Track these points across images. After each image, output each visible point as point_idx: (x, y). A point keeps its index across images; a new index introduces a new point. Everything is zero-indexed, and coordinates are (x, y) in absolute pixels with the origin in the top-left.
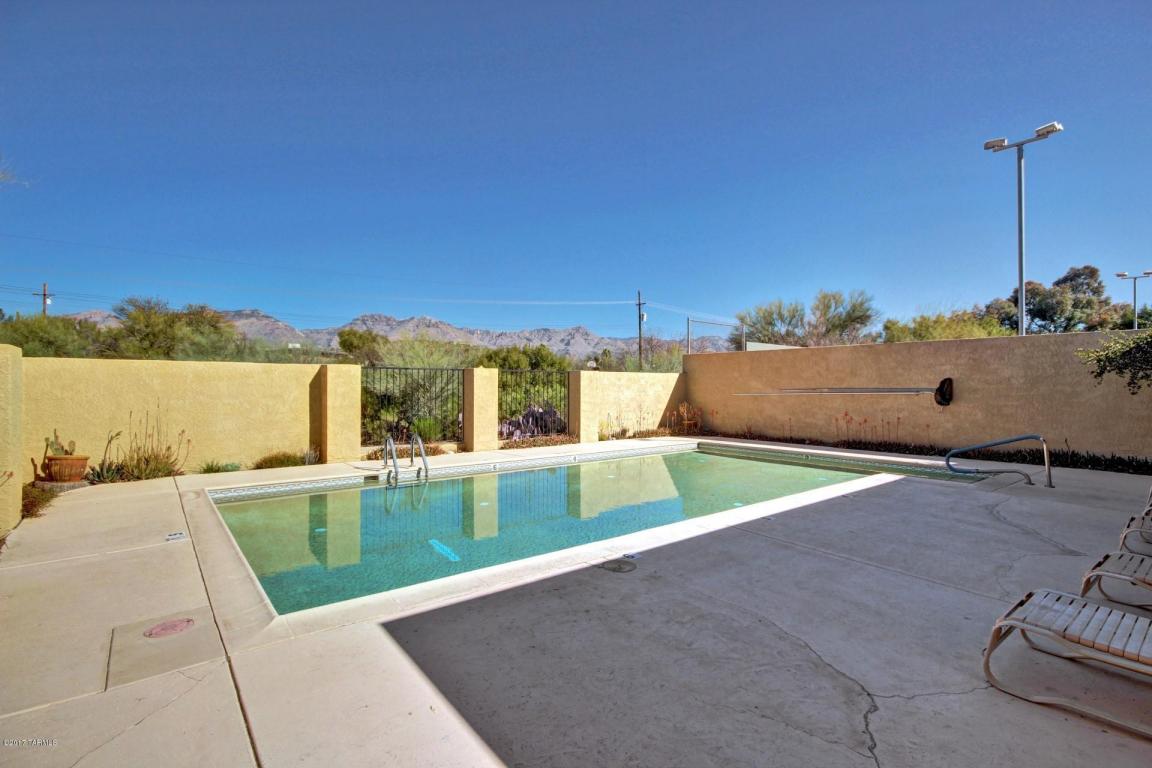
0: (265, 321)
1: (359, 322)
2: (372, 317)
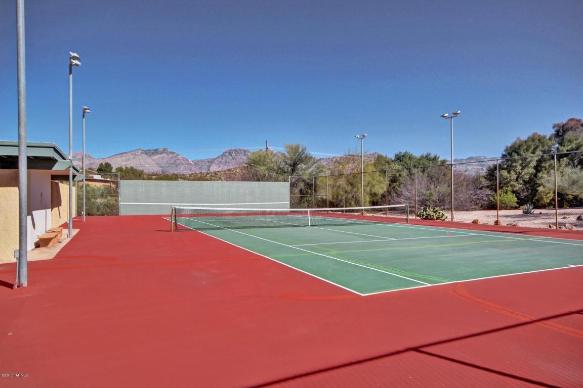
0: (171, 155)
1: (227, 154)
2: (235, 150)
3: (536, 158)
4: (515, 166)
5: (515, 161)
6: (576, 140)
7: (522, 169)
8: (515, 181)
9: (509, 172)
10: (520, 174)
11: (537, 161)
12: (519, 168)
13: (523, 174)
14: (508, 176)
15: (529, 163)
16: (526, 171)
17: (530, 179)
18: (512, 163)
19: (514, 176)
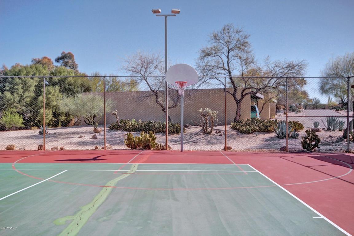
3: (35, 84)
4: (17, 89)
5: (17, 84)
6: (64, 72)
7: (23, 92)
8: (18, 102)
9: (12, 93)
10: (22, 96)
11: (36, 86)
12: (21, 91)
13: (24, 96)
14: (12, 97)
15: (29, 87)
16: (27, 94)
17: (31, 102)
18: (14, 86)
19: (17, 98)
